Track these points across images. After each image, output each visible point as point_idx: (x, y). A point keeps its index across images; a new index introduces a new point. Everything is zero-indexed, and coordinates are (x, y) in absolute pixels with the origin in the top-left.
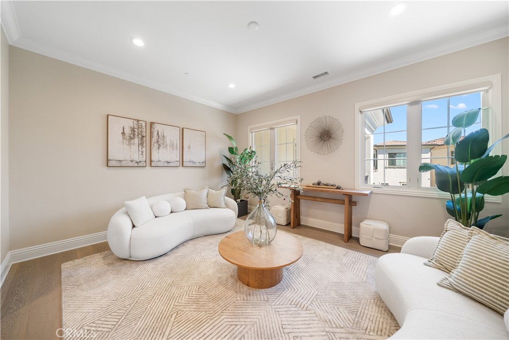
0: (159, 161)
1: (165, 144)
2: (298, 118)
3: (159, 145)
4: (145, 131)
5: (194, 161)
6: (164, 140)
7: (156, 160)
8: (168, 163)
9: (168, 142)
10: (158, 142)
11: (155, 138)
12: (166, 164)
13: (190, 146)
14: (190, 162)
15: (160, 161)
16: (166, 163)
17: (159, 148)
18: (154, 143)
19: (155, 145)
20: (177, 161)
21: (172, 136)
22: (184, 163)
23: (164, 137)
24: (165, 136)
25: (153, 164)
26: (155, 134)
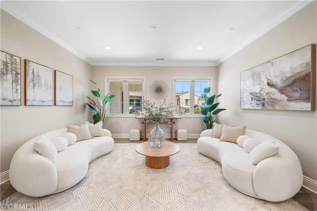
0: (34, 100)
1: (40, 84)
2: (144, 78)
3: (35, 84)
4: (20, 68)
5: (65, 100)
6: (39, 79)
7: (31, 99)
8: (43, 102)
9: (43, 82)
10: (33, 80)
11: (30, 76)
12: (41, 104)
13: (61, 88)
14: (61, 101)
15: (36, 100)
16: (41, 102)
17: (34, 87)
18: (29, 81)
19: (31, 84)
20: (51, 101)
21: (46, 76)
22: (57, 103)
23: (39, 77)
24: (40, 75)
25: (28, 103)
26: (30, 73)
